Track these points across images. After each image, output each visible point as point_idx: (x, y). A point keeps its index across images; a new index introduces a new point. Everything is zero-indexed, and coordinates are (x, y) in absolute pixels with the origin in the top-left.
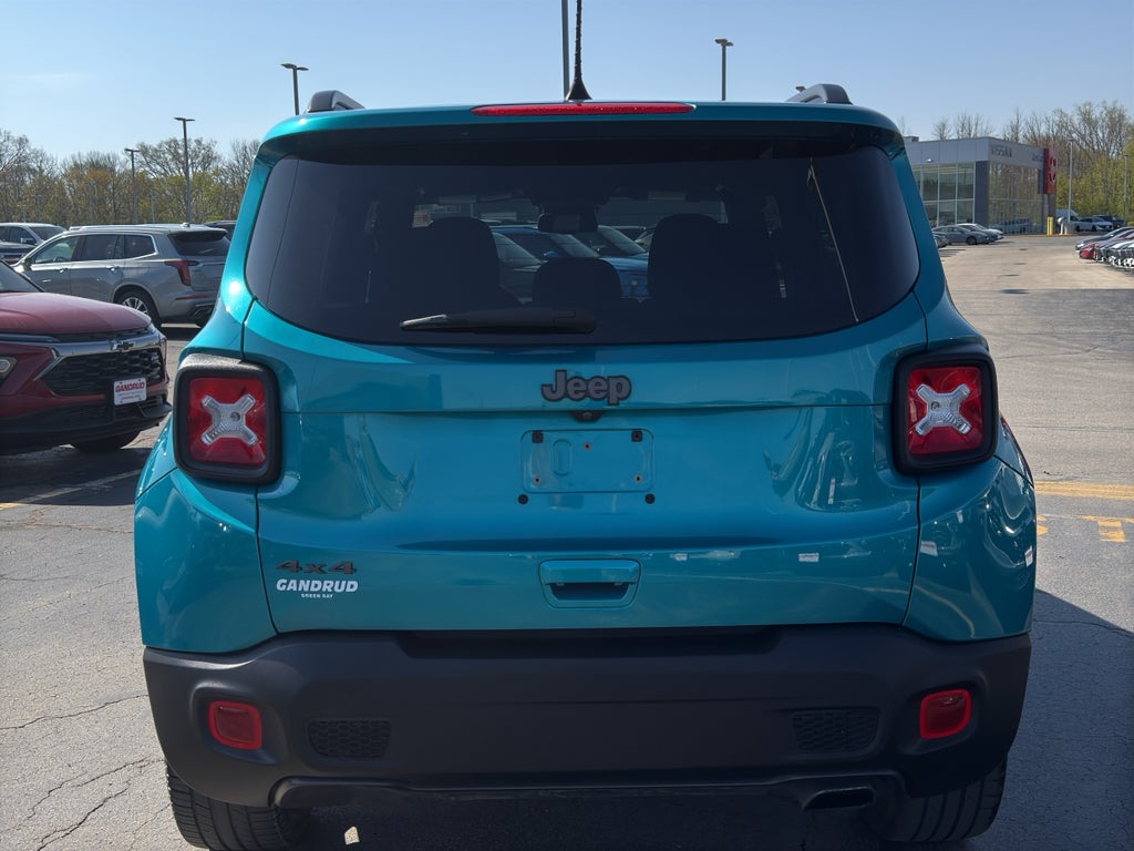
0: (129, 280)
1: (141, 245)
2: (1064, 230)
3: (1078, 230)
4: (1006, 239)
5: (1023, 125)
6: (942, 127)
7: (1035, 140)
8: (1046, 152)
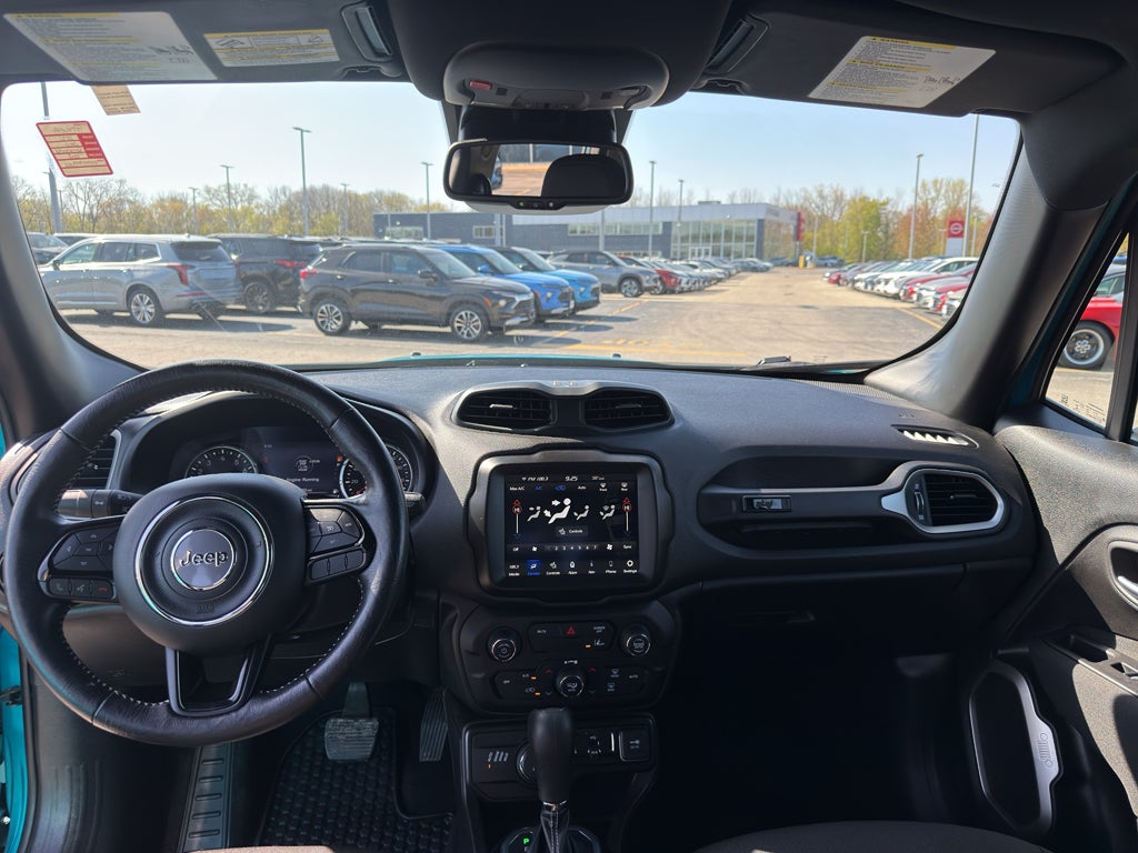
0: (138, 280)
1: (150, 251)
2: (810, 265)
3: (818, 266)
4: (776, 269)
5: (782, 196)
6: (733, 196)
7: (789, 208)
8: (799, 214)
